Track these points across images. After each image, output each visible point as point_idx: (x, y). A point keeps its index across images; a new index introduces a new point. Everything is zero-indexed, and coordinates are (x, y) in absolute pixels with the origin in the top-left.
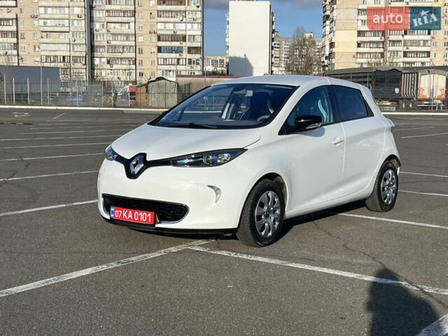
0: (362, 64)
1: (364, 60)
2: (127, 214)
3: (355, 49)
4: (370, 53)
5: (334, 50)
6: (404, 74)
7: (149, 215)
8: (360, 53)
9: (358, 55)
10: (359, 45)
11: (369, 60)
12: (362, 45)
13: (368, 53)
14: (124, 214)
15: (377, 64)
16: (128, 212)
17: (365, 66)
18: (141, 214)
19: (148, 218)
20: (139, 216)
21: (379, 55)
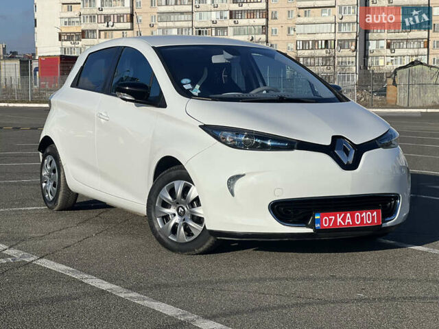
2: (344, 220)
7: (375, 213)
14: (339, 220)
16: (345, 216)
18: (364, 214)
19: (373, 217)
20: (362, 218)
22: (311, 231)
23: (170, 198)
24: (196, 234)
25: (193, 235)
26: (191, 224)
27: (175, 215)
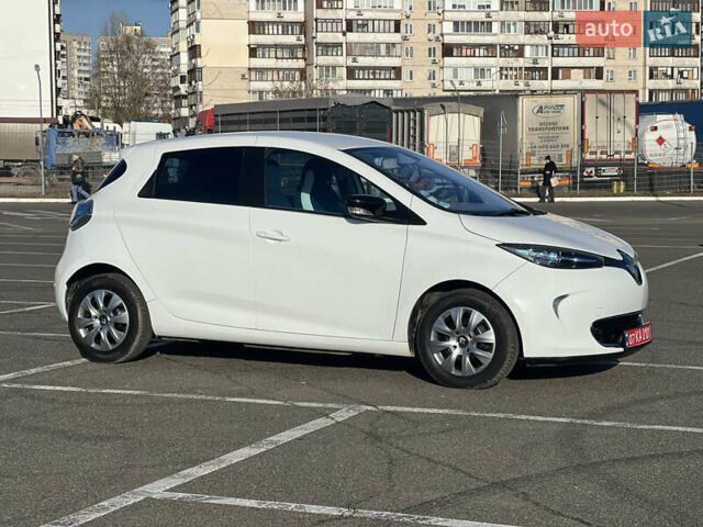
0: (261, 92)
1: (267, 86)
3: (245, 61)
4: (278, 70)
5: (200, 62)
6: (396, 112)
8: (256, 69)
9: (253, 74)
10: (253, 52)
11: (278, 85)
12: (260, 52)
13: (272, 69)
14: (636, 337)
15: (294, 93)
17: (270, 97)
21: (297, 74)
22: (621, 350)
23: (448, 329)
24: (486, 363)
25: (481, 364)
26: (480, 353)
27: (455, 347)
